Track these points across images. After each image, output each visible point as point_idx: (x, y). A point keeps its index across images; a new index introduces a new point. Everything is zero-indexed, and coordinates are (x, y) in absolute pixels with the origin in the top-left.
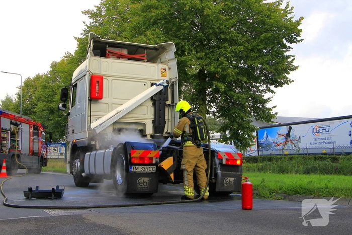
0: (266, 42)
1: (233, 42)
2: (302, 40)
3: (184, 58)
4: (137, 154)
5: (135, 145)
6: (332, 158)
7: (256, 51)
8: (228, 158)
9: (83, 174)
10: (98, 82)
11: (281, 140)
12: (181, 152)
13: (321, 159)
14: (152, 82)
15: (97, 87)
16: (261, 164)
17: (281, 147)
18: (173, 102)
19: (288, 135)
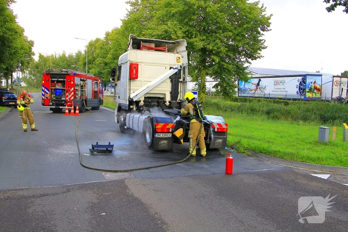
0: (247, 30)
1: (225, 30)
2: (271, 30)
3: (192, 40)
4: (160, 126)
5: (159, 120)
6: (284, 102)
7: (240, 35)
8: (218, 127)
9: (125, 127)
10: (135, 67)
11: (254, 87)
12: (188, 125)
13: (278, 102)
14: (171, 66)
15: (134, 71)
16: (239, 104)
17: (253, 92)
18: (184, 80)
19: (258, 84)
